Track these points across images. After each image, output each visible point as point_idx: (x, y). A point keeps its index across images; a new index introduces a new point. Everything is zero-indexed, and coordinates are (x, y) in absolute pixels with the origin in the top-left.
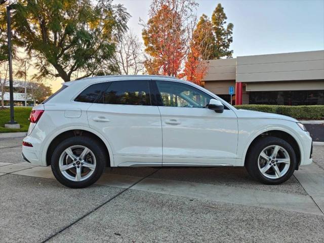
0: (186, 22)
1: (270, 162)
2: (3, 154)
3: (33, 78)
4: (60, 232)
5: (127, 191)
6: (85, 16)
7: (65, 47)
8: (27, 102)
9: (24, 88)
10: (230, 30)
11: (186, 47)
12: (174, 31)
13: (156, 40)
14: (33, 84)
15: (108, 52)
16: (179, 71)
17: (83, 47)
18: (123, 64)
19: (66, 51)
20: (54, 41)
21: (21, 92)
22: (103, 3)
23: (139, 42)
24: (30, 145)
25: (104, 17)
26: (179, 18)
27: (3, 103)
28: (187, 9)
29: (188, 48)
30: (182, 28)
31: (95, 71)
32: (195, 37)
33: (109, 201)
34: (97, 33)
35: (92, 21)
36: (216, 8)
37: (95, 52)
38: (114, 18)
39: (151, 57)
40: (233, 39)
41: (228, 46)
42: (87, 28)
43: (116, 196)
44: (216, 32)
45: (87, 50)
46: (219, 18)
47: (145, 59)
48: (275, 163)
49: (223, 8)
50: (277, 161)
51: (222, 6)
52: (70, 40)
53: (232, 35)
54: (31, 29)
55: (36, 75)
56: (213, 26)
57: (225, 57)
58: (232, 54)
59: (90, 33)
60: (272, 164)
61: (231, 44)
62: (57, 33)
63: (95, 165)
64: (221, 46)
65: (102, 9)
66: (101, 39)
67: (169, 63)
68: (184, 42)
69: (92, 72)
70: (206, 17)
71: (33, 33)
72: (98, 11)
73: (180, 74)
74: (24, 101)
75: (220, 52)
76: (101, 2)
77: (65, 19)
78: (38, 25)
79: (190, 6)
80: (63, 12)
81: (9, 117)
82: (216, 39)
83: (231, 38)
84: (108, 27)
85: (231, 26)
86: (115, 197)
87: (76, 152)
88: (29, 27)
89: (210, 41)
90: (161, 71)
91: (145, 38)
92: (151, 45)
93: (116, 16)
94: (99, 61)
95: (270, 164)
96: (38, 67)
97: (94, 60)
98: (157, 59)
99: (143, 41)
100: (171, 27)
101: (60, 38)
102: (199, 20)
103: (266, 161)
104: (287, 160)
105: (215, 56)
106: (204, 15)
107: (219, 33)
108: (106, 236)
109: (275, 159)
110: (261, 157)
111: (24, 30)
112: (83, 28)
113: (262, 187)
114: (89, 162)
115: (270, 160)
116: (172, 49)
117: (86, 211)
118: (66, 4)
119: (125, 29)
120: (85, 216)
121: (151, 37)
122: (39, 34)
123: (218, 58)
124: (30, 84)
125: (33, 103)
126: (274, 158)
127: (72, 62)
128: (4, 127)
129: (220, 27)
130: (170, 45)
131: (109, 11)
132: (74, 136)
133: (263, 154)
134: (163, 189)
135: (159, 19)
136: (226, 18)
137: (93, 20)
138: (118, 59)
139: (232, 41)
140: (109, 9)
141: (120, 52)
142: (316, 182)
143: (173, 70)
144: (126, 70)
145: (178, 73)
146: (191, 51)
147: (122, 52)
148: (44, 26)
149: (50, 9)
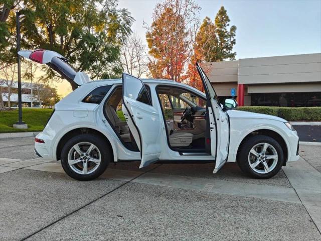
0: (188, 25)
1: (260, 158)
2: (14, 152)
3: (40, 80)
4: (70, 214)
5: (129, 184)
6: (90, 20)
7: (71, 50)
8: (33, 103)
9: (30, 90)
10: (233, 33)
11: (189, 50)
12: (177, 33)
13: (159, 42)
14: (39, 85)
15: (113, 54)
16: (182, 73)
17: (88, 49)
18: (127, 66)
19: (72, 54)
20: (60, 44)
21: (27, 94)
22: (108, 8)
23: (142, 44)
24: (43, 142)
25: (108, 21)
26: (183, 21)
27: (9, 105)
28: (190, 12)
29: (191, 50)
30: (185, 31)
31: (100, 73)
32: (198, 39)
33: (112, 191)
34: (102, 36)
35: (97, 25)
36: (220, 11)
37: (100, 55)
38: (119, 22)
39: (155, 59)
40: (236, 41)
41: (231, 48)
42: (93, 31)
43: (119, 187)
44: (219, 35)
45: (92, 53)
46: (222, 21)
47: (149, 62)
48: (264, 159)
49: (226, 11)
50: (266, 157)
51: (225, 9)
52: (76, 43)
53: (235, 38)
54: (39, 33)
55: (42, 77)
56: (217, 29)
57: (228, 60)
58: (235, 56)
59: (96, 36)
60: (262, 160)
61: (234, 46)
62: (64, 37)
63: (100, 160)
64: (224, 48)
65: (107, 14)
66: (106, 42)
67: (172, 65)
68: (187, 44)
69: (97, 74)
70: (209, 19)
71: (41, 37)
72: (103, 15)
73: (183, 76)
74: (30, 103)
75: (223, 54)
76: (106, 7)
77: (71, 23)
78: (45, 29)
79: (193, 10)
80: (69, 16)
81: (17, 118)
82: (219, 41)
83: (234, 40)
84: (113, 31)
85: (234, 28)
86: (117, 188)
87: (83, 148)
88: (36, 31)
89: (212, 43)
90: (164, 73)
91: (149, 41)
92: (155, 47)
93: (120, 20)
94: (103, 63)
95: (260, 160)
96: (44, 69)
97: (99, 62)
98: (160, 61)
99: (147, 44)
100: (174, 30)
101: (67, 41)
102: (202, 23)
103: (256, 157)
104: (275, 157)
105: (218, 58)
106: (207, 18)
107: (222, 35)
108: (109, 217)
109: (265, 156)
110: (251, 153)
111: (32, 34)
112: (88, 32)
113: (251, 181)
114: (95, 157)
115: (259, 156)
116: (175, 52)
117: (93, 199)
118: (72, 9)
119: (129, 33)
120: (91, 203)
121: (154, 39)
122: (46, 37)
123: (221, 60)
124: (36, 85)
125: (38, 104)
126: (263, 155)
127: (77, 64)
128: (12, 127)
129: (223, 30)
130: (173, 47)
131: (114, 15)
132: (81, 134)
133: (253, 151)
134: (161, 182)
135: (163, 21)
136: (229, 21)
137: (99, 24)
138: (122, 62)
139: (235, 43)
140: (114, 13)
141: (124, 55)
142: (302, 177)
143: (176, 72)
144: (130, 72)
145: (181, 75)
146: (194, 54)
147: (126, 54)
148: (51, 30)
149: (58, 14)
